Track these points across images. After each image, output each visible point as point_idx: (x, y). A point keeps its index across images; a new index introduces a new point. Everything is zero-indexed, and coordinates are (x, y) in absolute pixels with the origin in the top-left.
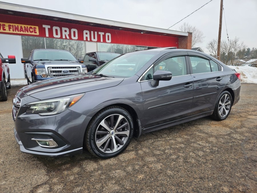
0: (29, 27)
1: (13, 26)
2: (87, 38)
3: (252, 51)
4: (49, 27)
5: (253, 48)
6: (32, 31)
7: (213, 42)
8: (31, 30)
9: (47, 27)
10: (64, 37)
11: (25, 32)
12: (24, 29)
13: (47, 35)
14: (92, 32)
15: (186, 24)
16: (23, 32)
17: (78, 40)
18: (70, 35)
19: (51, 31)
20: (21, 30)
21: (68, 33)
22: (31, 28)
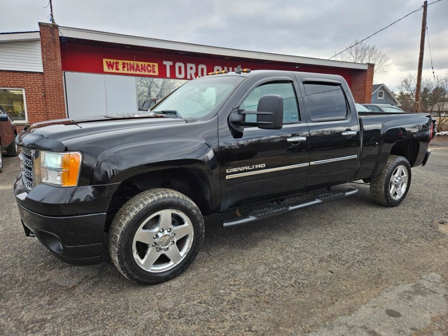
0: (146, 65)
1: (127, 63)
4: (171, 63)
6: (150, 70)
7: (409, 79)
8: (149, 69)
9: (168, 64)
10: (189, 77)
12: (140, 67)
13: (168, 75)
14: (226, 68)
18: (196, 73)
19: (173, 68)
20: (137, 69)
21: (194, 71)
22: (149, 65)
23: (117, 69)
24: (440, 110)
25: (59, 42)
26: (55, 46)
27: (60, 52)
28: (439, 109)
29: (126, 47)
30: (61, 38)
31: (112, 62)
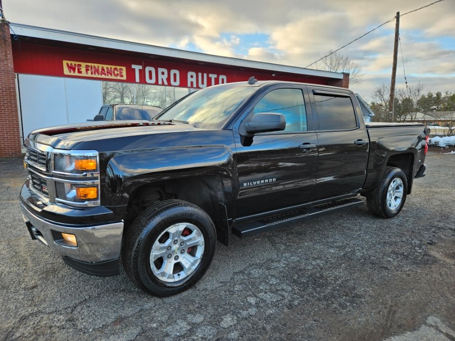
0: (113, 69)
1: (91, 66)
2: (192, 83)
4: (141, 67)
6: (117, 75)
7: (382, 89)
8: (116, 72)
9: (137, 68)
10: (160, 82)
11: (108, 75)
13: (137, 79)
14: (200, 74)
16: (105, 75)
17: (180, 86)
18: (168, 79)
20: (103, 72)
21: (166, 76)
22: (116, 69)
23: (80, 72)
24: (413, 120)
25: (10, 40)
26: (5, 44)
27: (11, 51)
28: (412, 118)
29: (90, 48)
30: (12, 36)
31: (73, 65)
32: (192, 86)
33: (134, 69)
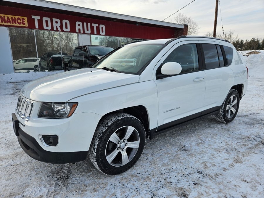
0: (16, 18)
2: (79, 30)
3: (245, 43)
5: (246, 40)
6: (21, 22)
8: (19, 21)
9: (36, 18)
10: (55, 29)
12: (11, 20)
13: (37, 27)
14: (85, 24)
15: (181, 15)
17: (71, 31)
18: (61, 27)
20: (8, 21)
21: (59, 24)
22: (19, 19)
32: (80, 32)
33: (34, 19)
